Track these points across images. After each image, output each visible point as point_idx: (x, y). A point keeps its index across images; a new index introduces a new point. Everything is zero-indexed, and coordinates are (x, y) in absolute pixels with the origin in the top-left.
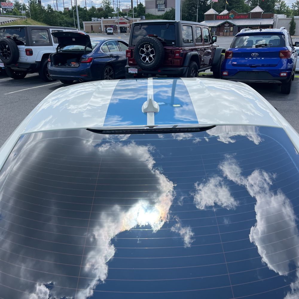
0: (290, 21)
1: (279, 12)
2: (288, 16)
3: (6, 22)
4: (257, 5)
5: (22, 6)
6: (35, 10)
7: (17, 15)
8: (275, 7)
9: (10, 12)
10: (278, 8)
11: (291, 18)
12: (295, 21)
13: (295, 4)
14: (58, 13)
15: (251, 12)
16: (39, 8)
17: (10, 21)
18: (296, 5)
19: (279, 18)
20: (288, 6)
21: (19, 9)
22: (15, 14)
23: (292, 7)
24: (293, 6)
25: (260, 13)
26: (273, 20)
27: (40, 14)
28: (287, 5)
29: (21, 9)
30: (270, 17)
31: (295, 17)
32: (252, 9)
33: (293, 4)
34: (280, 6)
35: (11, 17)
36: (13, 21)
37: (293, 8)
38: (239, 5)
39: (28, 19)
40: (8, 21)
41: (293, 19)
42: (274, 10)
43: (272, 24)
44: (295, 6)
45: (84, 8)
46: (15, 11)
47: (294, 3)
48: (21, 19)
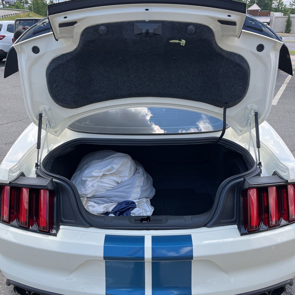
0: (287, 19)
1: (276, 10)
2: (285, 14)
3: (9, 15)
4: (254, 3)
6: (38, 4)
7: (20, 9)
8: (273, 5)
9: (12, 5)
10: (276, 6)
11: (288, 16)
12: (291, 19)
13: (292, 3)
15: (248, 9)
16: (41, 2)
17: (13, 14)
18: (294, 3)
19: (276, 16)
20: (286, 5)
21: (21, 3)
22: (17, 7)
23: (289, 5)
24: (290, 4)
25: (257, 11)
26: (269, 17)
27: (43, 7)
28: (284, 3)
29: (23, 2)
30: (268, 15)
31: (291, 15)
32: (250, 6)
33: (290, 2)
34: (277, 4)
35: (14, 10)
36: (16, 14)
37: (290, 6)
39: (30, 13)
40: (11, 14)
41: (289, 17)
42: (271, 8)
43: (269, 22)
44: (293, 5)
46: (18, 5)
48: (24, 13)
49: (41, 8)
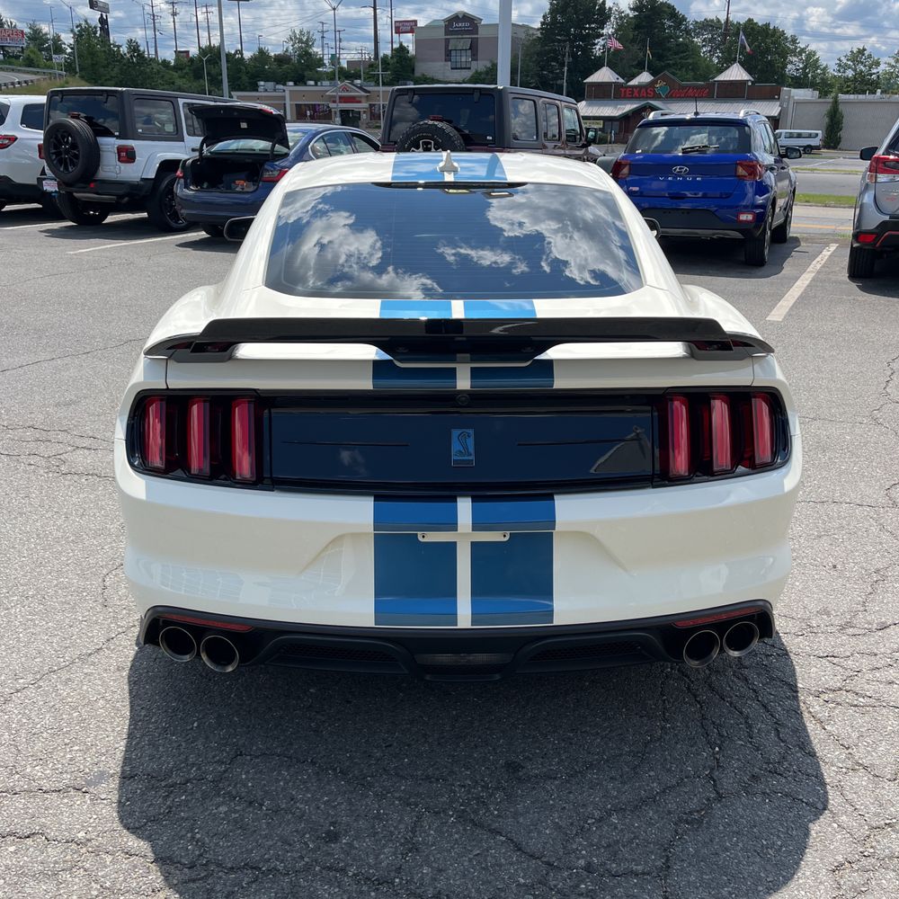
0: (828, 107)
1: (799, 83)
2: (824, 94)
3: (5, 85)
4: (735, 60)
5: (50, 42)
6: (92, 54)
7: (38, 67)
8: (789, 66)
9: (13, 57)
10: (798, 70)
11: (831, 100)
12: (841, 107)
13: (845, 61)
14: (159, 64)
15: (716, 79)
16: (102, 49)
17: (19, 83)
18: (849, 63)
19: (796, 98)
20: (827, 66)
21: (41, 50)
22: (30, 63)
23: (836, 67)
24: (840, 65)
25: (744, 83)
26: (778, 103)
27: (109, 64)
28: (823, 63)
29: (48, 49)
30: (772, 95)
31: (842, 97)
32: (721, 71)
33: (839, 60)
34: (801, 66)
35: (19, 71)
36: (26, 82)
37: (839, 71)
38: (683, 61)
39: (70, 79)
40: (13, 84)
41: (836, 102)
42: (783, 75)
43: (776, 115)
44: (846, 67)
45: (235, 54)
46: (32, 56)
47: (842, 58)
48: (50, 79)
49: (104, 67)
